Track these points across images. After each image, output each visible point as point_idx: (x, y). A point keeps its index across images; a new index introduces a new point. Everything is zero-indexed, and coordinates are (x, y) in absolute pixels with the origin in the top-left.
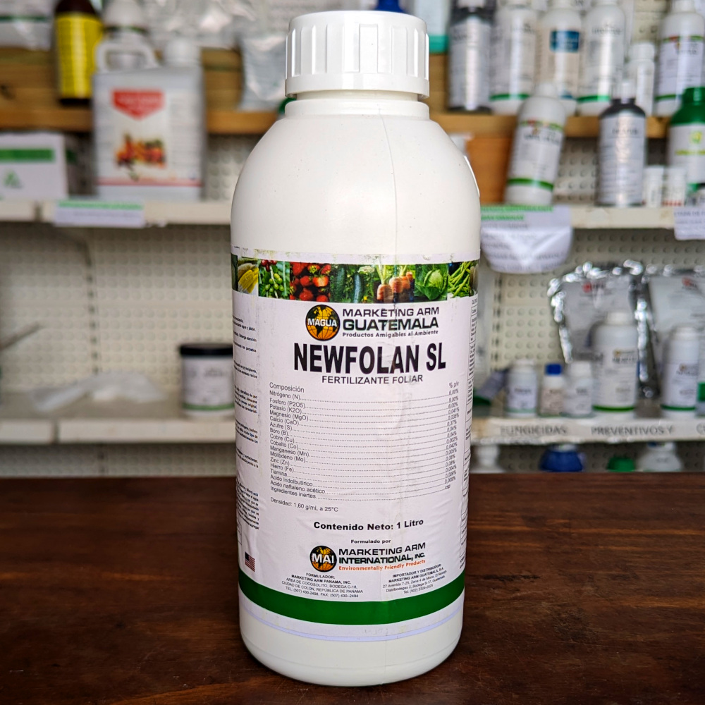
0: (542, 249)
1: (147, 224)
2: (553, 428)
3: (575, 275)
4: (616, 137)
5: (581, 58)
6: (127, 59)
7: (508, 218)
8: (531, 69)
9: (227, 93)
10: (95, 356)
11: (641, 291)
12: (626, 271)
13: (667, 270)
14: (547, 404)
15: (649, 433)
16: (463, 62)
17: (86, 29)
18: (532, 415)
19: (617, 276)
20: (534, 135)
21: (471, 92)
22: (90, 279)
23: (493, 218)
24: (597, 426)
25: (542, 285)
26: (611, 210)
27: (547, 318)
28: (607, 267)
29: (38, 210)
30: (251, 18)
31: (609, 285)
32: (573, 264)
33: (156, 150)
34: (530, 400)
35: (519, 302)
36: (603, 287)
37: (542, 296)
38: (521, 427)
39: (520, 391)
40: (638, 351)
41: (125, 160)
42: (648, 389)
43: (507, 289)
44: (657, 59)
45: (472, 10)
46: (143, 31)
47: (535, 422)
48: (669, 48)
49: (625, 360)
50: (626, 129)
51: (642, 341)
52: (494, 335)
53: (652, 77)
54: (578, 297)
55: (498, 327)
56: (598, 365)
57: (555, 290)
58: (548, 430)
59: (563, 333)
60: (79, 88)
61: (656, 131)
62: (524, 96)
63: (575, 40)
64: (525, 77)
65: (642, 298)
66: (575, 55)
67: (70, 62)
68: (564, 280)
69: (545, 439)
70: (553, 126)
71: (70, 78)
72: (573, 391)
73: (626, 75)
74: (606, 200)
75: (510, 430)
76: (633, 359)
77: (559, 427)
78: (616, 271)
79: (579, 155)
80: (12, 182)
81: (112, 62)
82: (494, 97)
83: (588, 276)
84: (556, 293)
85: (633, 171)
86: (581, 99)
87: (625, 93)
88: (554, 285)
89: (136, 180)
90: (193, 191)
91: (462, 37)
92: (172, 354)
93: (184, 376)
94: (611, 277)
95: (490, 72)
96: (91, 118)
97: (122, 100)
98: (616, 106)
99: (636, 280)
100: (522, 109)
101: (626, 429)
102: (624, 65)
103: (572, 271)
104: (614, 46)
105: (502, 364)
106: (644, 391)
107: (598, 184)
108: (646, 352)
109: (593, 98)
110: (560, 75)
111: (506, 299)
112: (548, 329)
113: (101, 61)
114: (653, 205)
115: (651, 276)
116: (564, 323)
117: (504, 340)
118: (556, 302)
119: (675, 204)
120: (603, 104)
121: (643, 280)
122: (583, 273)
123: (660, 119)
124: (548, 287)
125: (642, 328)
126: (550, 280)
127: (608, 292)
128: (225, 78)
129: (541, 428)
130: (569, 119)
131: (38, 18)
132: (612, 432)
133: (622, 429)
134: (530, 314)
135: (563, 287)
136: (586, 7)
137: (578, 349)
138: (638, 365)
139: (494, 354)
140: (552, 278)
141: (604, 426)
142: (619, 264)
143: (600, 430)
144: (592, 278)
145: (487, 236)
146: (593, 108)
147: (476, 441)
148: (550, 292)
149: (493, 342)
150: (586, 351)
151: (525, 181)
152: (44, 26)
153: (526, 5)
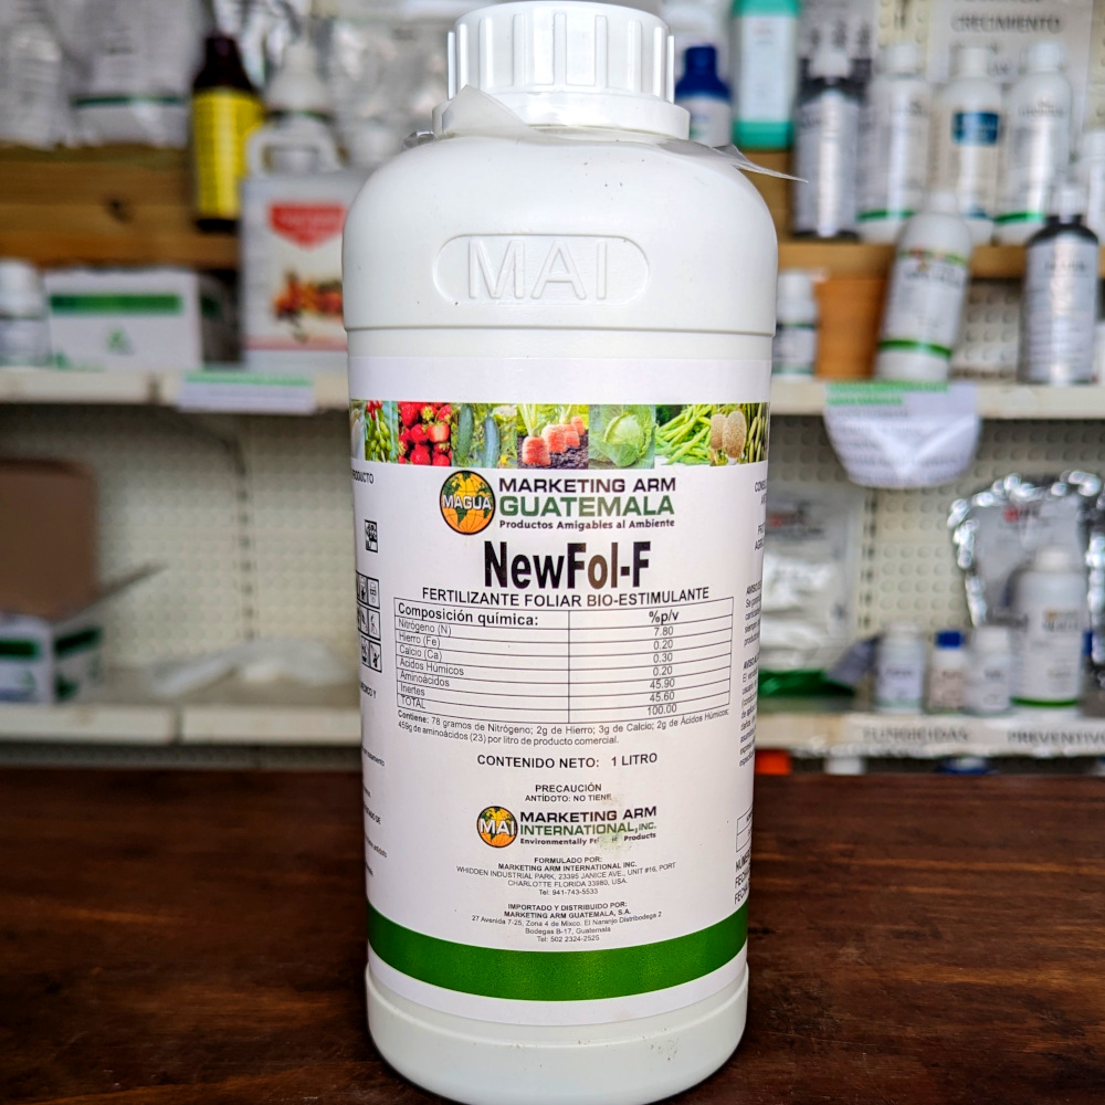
0: (931, 449)
1: (319, 409)
3: (993, 494)
4: (1050, 276)
5: (1001, 155)
6: (298, 158)
7: (878, 402)
8: (922, 172)
10: (249, 613)
11: (1096, 520)
12: (1073, 489)
14: (939, 693)
15: (1100, 741)
16: (816, 161)
17: (239, 117)
18: (916, 710)
19: (1060, 498)
20: (921, 271)
21: (828, 207)
22: (243, 496)
23: (853, 402)
24: (1016, 730)
25: (940, 509)
26: (1041, 390)
27: (946, 561)
28: (1044, 482)
29: (154, 386)
31: (1045, 511)
32: (988, 477)
33: (334, 296)
34: (913, 688)
35: (904, 533)
36: (1036, 513)
37: (938, 526)
38: (896, 729)
39: (897, 673)
40: (1091, 614)
41: (288, 309)
43: (883, 516)
45: (830, 82)
46: (325, 117)
47: (918, 722)
49: (1062, 627)
50: (1067, 263)
51: (1096, 598)
52: (864, 587)
54: (998, 528)
55: (870, 575)
56: (1020, 633)
57: (961, 519)
58: (940, 735)
60: (226, 204)
62: (908, 214)
63: (992, 127)
64: (912, 184)
65: (1098, 531)
66: (992, 151)
67: (210, 165)
68: (973, 502)
69: (933, 749)
70: (950, 259)
71: (213, 189)
72: (979, 674)
73: (1073, 180)
74: (1035, 373)
75: (879, 733)
76: (1076, 626)
77: (957, 730)
78: (1056, 490)
79: (1000, 305)
80: (118, 343)
81: (271, 159)
82: (865, 216)
83: (1011, 498)
84: (962, 523)
85: (1077, 330)
86: (1002, 219)
87: (1067, 206)
88: (958, 510)
89: (303, 341)
91: (816, 123)
94: (1048, 499)
95: (857, 177)
96: (237, 250)
97: (284, 219)
98: (1053, 227)
99: (1088, 504)
100: (903, 232)
101: (1064, 736)
102: (1070, 164)
103: (987, 488)
104: (1055, 136)
105: (874, 629)
106: (1099, 677)
107: (1025, 348)
109: (1021, 216)
110: (969, 180)
111: (884, 532)
112: (949, 578)
113: (255, 160)
116: (973, 570)
117: (880, 596)
118: (962, 537)
120: (1035, 224)
121: (1099, 503)
122: (1005, 493)
124: (949, 513)
125: (1097, 579)
126: (951, 503)
127: (1045, 522)
129: (928, 731)
130: (978, 250)
131: (168, 99)
132: (1039, 740)
133: (1057, 735)
134: (920, 554)
135: (972, 513)
136: (1009, 76)
137: (994, 612)
138: (1089, 637)
139: (863, 618)
140: (956, 499)
141: (1028, 731)
142: (1062, 479)
143: (1022, 736)
144: (1018, 500)
145: (844, 430)
146: (1017, 233)
147: (824, 751)
148: (951, 521)
149: (861, 598)
150: (1003, 613)
151: (906, 344)
152: (178, 112)
153: (915, 73)
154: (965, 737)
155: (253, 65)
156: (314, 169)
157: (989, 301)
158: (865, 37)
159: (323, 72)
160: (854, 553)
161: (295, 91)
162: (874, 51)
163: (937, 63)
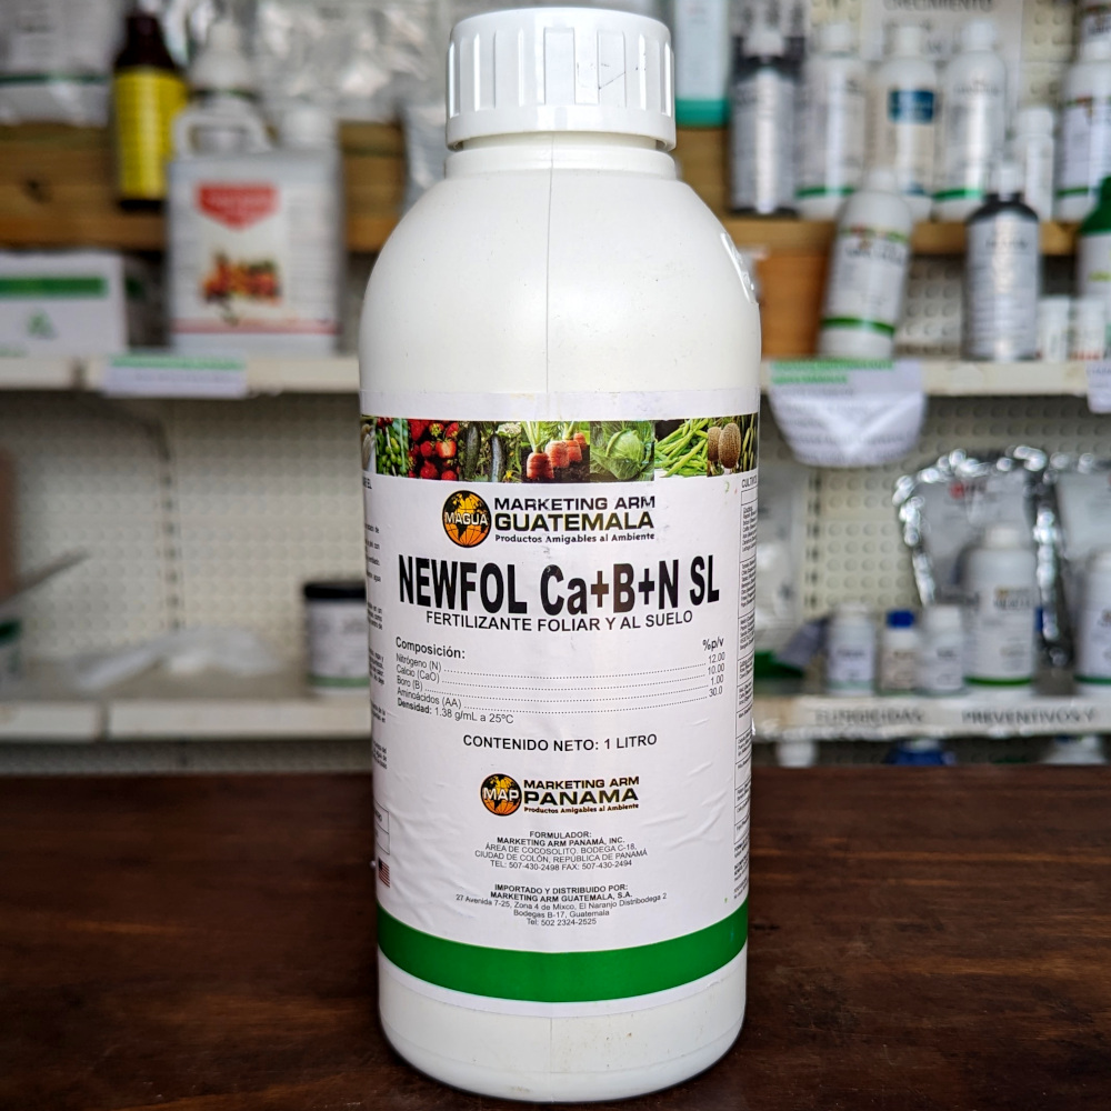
0: (878, 427)
1: (251, 393)
2: (901, 713)
3: (938, 470)
4: (992, 253)
5: (937, 133)
6: (224, 138)
7: (822, 380)
8: (859, 149)
9: (380, 189)
10: (174, 602)
11: (1044, 495)
12: (1019, 464)
13: (1085, 463)
14: (891, 674)
15: (1056, 720)
16: (752, 140)
17: (162, 95)
18: (868, 692)
19: (1006, 473)
20: (863, 249)
21: (766, 185)
22: (167, 481)
23: (797, 380)
24: (971, 710)
25: (885, 486)
26: (987, 366)
27: (894, 539)
28: (988, 458)
29: (79, 371)
30: (421, 76)
31: (992, 486)
32: (933, 453)
33: (265, 278)
34: (864, 668)
35: (849, 512)
36: (982, 489)
37: (884, 504)
38: (848, 712)
39: (848, 654)
41: (217, 292)
42: (1058, 651)
43: (828, 494)
44: (1058, 134)
45: (765, 61)
46: (251, 96)
47: (870, 704)
48: (1077, 116)
49: (1014, 605)
50: (1008, 240)
51: (1045, 574)
52: (810, 566)
53: (1050, 163)
54: (943, 506)
55: (815, 554)
56: (972, 612)
57: (906, 496)
58: (894, 717)
59: (920, 564)
60: (149, 182)
61: (1058, 243)
62: (848, 191)
63: (928, 104)
64: (850, 161)
65: (1046, 506)
66: (929, 129)
67: (134, 144)
68: (918, 478)
69: (888, 731)
70: (892, 236)
71: (136, 168)
72: (932, 654)
73: (1010, 157)
74: (980, 349)
75: (832, 717)
76: (1028, 603)
77: (910, 711)
78: (1002, 465)
79: (941, 282)
80: (39, 327)
81: (200, 141)
82: (805, 192)
83: (956, 472)
84: (907, 500)
85: (1020, 306)
86: (941, 196)
87: (1005, 184)
89: (233, 324)
90: (323, 341)
91: (752, 101)
92: (293, 598)
93: (310, 632)
94: (995, 474)
95: (795, 154)
96: (163, 231)
97: (213, 200)
98: (993, 205)
99: (1035, 478)
100: (843, 210)
101: (1019, 715)
102: (1006, 142)
103: (932, 463)
104: (991, 114)
105: (822, 610)
106: (1051, 653)
107: (968, 325)
108: (1054, 592)
109: (959, 193)
110: (906, 158)
111: (829, 510)
112: (896, 556)
113: (181, 141)
114: (1054, 356)
115: (1060, 472)
116: (920, 547)
117: (826, 574)
118: (908, 514)
119: (1089, 357)
120: (973, 202)
121: (1046, 477)
122: (950, 469)
123: (1064, 226)
124: (894, 490)
125: (1045, 554)
126: (898, 478)
127: (992, 498)
128: (380, 167)
129: (881, 713)
130: (919, 226)
131: (87, 77)
132: (994, 720)
133: (1012, 715)
134: (866, 531)
135: (918, 490)
136: (944, 55)
137: (943, 589)
138: (1040, 613)
139: (809, 597)
140: (901, 476)
141: (982, 710)
142: (1007, 453)
143: (977, 716)
144: (964, 476)
145: (790, 409)
146: (958, 209)
147: (776, 734)
148: (896, 498)
149: (807, 577)
150: (954, 590)
151: (849, 322)
152: (98, 90)
153: (850, 52)
154: (919, 718)
155: (176, 43)
156: (242, 148)
157: (929, 276)
158: (798, 15)
159: (248, 49)
160: (799, 532)
161: (220, 70)
162: (808, 28)
163: (872, 41)
